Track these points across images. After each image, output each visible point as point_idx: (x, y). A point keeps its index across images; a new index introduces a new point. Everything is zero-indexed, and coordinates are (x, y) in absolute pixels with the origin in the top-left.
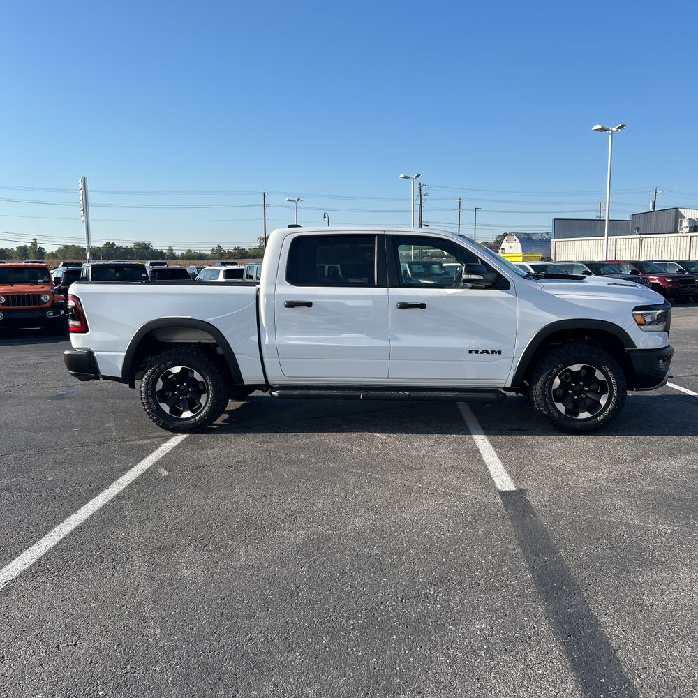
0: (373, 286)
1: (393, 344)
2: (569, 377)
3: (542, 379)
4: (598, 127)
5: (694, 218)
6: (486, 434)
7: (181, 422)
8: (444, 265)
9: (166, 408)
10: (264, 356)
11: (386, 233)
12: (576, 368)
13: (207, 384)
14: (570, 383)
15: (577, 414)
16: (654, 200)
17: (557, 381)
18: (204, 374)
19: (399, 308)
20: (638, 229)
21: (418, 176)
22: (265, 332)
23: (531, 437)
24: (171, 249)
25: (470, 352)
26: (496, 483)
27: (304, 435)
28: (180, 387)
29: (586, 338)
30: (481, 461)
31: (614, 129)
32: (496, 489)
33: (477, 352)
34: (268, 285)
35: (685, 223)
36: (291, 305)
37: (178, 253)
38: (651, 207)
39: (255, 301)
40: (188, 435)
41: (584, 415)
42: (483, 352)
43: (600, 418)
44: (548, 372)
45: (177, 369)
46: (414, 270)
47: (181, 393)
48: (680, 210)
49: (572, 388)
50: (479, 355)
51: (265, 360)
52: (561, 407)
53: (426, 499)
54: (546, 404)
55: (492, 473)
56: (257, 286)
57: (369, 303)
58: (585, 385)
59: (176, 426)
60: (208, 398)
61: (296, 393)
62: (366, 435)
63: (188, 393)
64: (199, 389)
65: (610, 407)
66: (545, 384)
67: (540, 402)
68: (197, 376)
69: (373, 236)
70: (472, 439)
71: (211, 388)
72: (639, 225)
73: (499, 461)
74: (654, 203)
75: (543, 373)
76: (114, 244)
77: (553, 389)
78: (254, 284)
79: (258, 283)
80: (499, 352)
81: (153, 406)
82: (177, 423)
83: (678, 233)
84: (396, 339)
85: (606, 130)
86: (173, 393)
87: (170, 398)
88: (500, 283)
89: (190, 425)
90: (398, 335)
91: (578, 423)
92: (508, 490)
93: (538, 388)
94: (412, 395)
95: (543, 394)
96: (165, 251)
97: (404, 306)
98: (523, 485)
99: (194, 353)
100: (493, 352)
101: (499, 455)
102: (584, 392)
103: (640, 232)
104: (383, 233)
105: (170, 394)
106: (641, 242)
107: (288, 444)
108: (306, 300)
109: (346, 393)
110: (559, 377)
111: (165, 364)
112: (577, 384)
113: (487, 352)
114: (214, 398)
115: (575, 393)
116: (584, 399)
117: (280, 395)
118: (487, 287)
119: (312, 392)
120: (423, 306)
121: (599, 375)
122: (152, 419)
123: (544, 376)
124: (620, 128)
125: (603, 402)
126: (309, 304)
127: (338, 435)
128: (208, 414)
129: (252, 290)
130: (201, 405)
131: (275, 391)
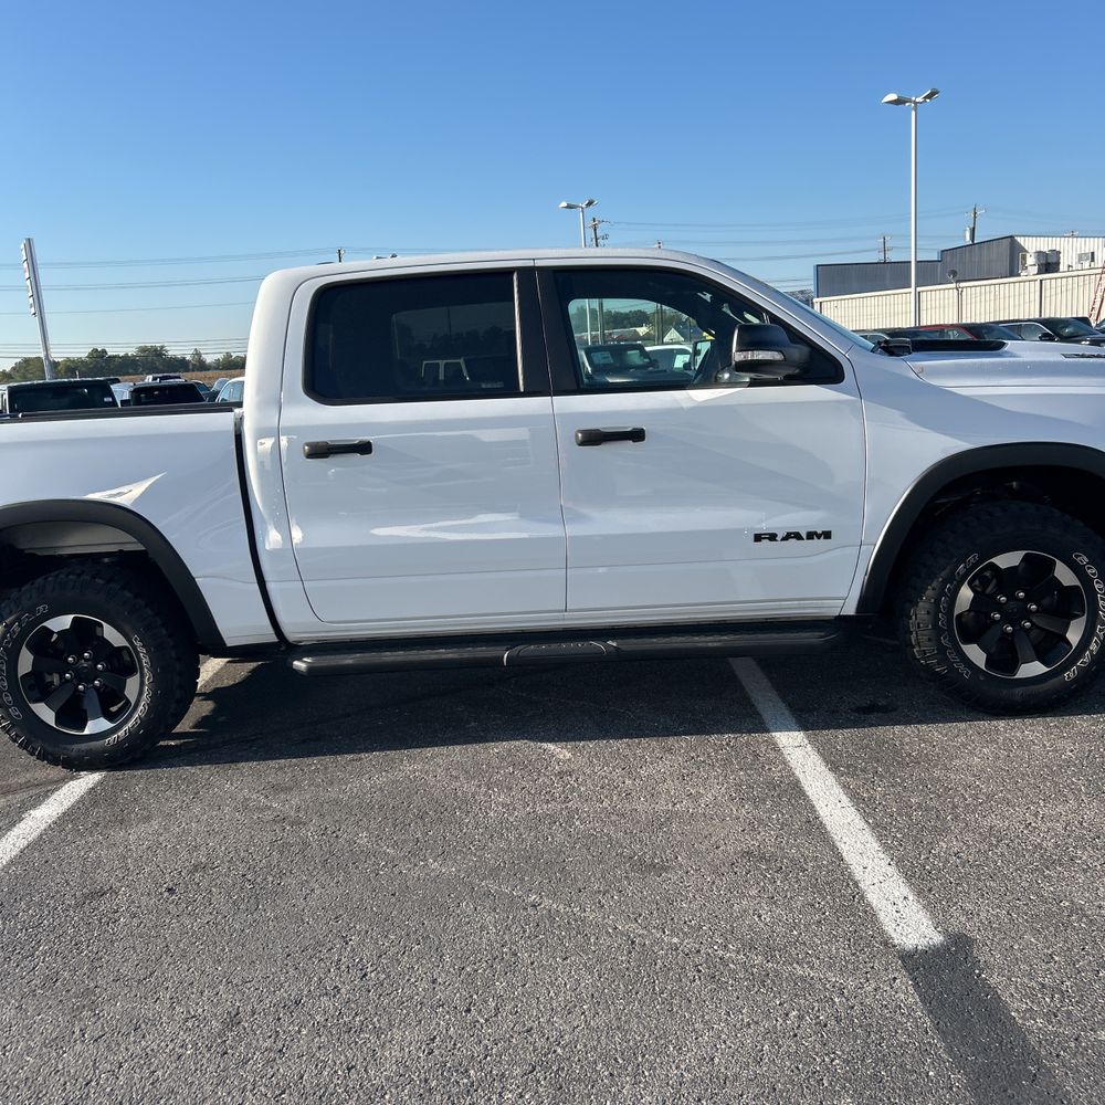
0: (517, 394)
1: (572, 530)
2: (991, 583)
3: (930, 592)
4: (893, 97)
5: (1046, 250)
6: (804, 726)
7: (84, 746)
8: (647, 349)
9: (46, 714)
10: (268, 576)
11: (539, 263)
12: (1008, 560)
13: (137, 653)
14: (992, 597)
15: (1014, 668)
16: (972, 226)
17: (966, 594)
18: (127, 628)
19: (583, 443)
20: (954, 273)
21: (590, 203)
22: (263, 522)
23: (910, 730)
24: (197, 354)
25: (758, 538)
26: (881, 916)
27: (376, 756)
28: (76, 662)
29: (1014, 484)
30: (814, 827)
31: (919, 99)
32: (887, 943)
33: (772, 537)
34: (262, 405)
35: (1031, 260)
36: (320, 451)
37: (209, 359)
38: (968, 238)
39: (234, 446)
40: (104, 773)
41: (1032, 669)
42: (788, 537)
43: (1069, 675)
44: (943, 574)
45: (63, 622)
46: (596, 361)
47: (81, 676)
48: (1018, 239)
49: (999, 607)
50: (778, 544)
51: (270, 586)
52: (976, 654)
53: (701, 1003)
54: (942, 649)
55: (858, 874)
56: (237, 410)
57: (521, 433)
58: (1028, 599)
59: (73, 754)
60: (142, 684)
61: (349, 660)
62: (523, 747)
63: (97, 674)
64: (122, 664)
65: (1093, 647)
66: (937, 602)
67: (929, 647)
68: (111, 634)
69: (508, 272)
70: (776, 749)
71: (145, 661)
72: (953, 267)
73: (862, 824)
74: (973, 231)
75: (932, 576)
76: (104, 351)
77: (956, 613)
78: (228, 407)
79: (240, 405)
80: (827, 535)
81: (15, 712)
82: (75, 747)
83: (1019, 275)
84: (579, 518)
85: (905, 102)
86: (62, 676)
87: (57, 689)
88: (819, 368)
89: (104, 750)
90: (584, 511)
91: (1019, 691)
92: (922, 943)
93: (921, 613)
94: (624, 648)
95: (935, 626)
96: (188, 358)
97: (593, 438)
98: (958, 922)
99: (100, 581)
100: (811, 536)
101: (855, 797)
102: (1027, 615)
103: (957, 278)
104: (530, 263)
105: (56, 679)
106: (960, 295)
107: (333, 792)
108: (357, 438)
109: (467, 653)
110: (970, 584)
111: (32, 611)
112: (1011, 597)
113: (798, 536)
114: (156, 683)
115: (1007, 619)
116: (1027, 631)
117: (311, 669)
118: (790, 380)
119: (389, 657)
120: (637, 435)
121: (1064, 575)
122: (15, 741)
123: (935, 584)
124: (929, 97)
125: (1074, 636)
126: (364, 448)
127: (457, 753)
128: (144, 723)
129: (224, 421)
130: (128, 702)
131: (300, 659)
